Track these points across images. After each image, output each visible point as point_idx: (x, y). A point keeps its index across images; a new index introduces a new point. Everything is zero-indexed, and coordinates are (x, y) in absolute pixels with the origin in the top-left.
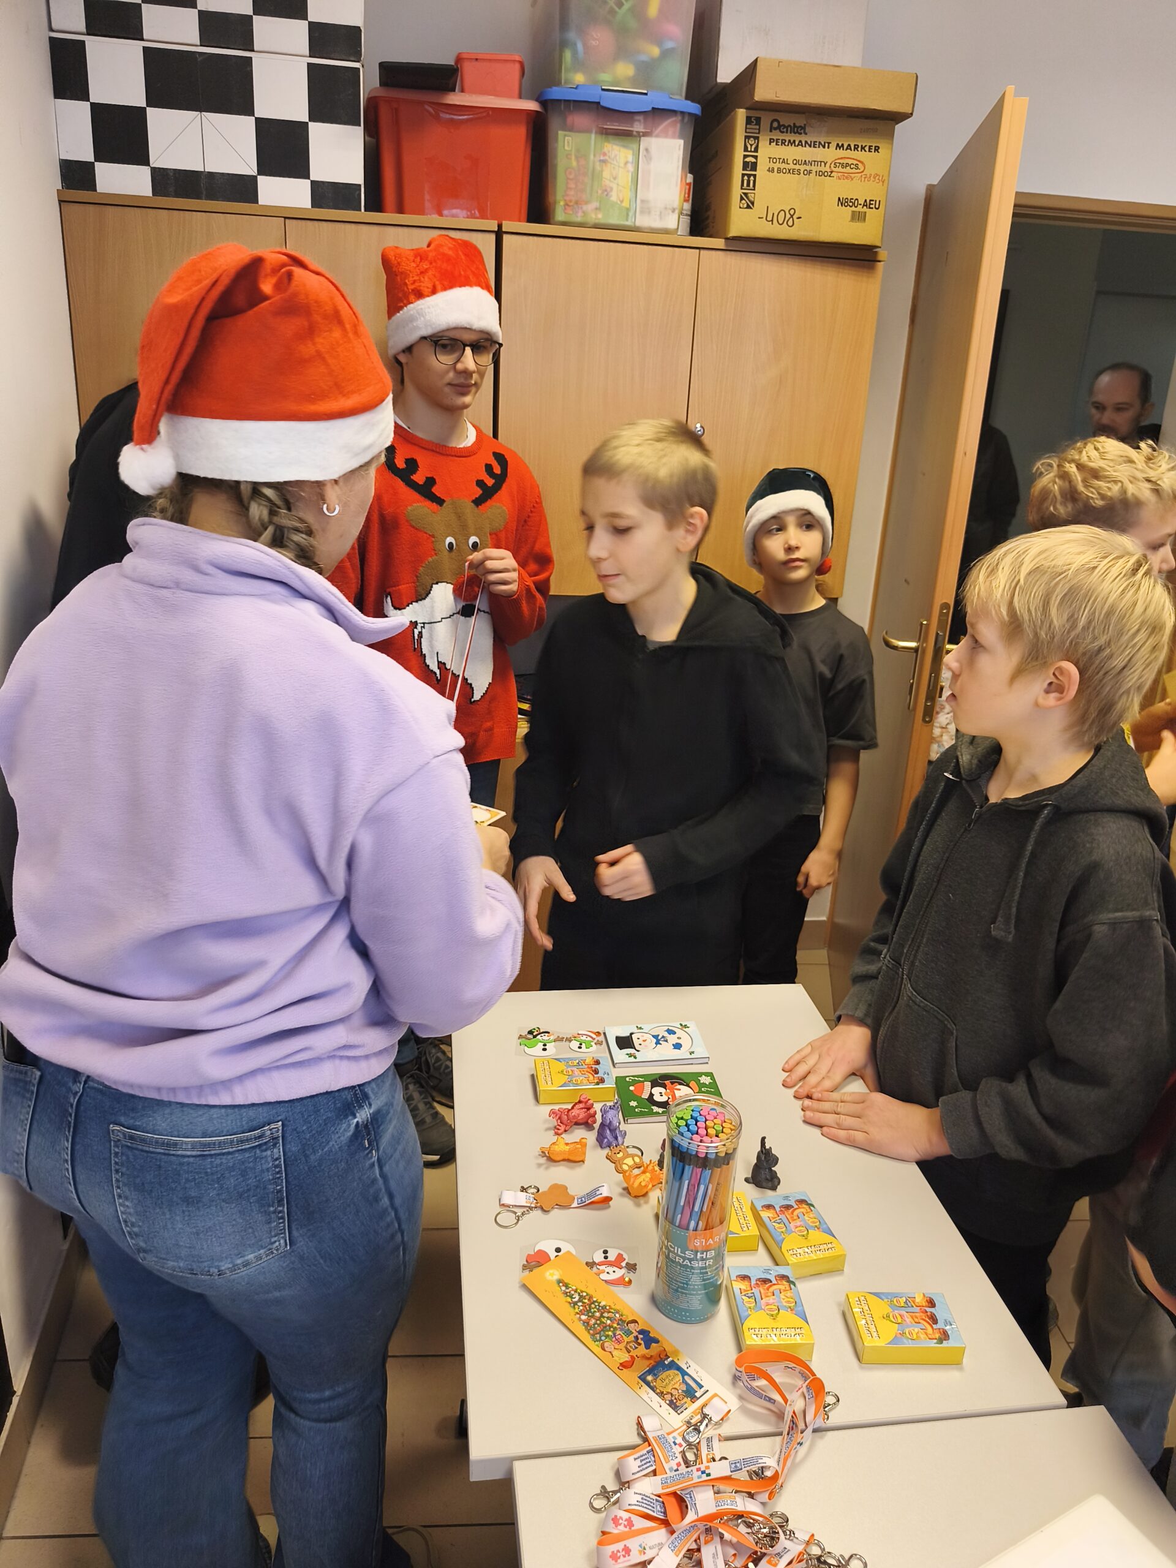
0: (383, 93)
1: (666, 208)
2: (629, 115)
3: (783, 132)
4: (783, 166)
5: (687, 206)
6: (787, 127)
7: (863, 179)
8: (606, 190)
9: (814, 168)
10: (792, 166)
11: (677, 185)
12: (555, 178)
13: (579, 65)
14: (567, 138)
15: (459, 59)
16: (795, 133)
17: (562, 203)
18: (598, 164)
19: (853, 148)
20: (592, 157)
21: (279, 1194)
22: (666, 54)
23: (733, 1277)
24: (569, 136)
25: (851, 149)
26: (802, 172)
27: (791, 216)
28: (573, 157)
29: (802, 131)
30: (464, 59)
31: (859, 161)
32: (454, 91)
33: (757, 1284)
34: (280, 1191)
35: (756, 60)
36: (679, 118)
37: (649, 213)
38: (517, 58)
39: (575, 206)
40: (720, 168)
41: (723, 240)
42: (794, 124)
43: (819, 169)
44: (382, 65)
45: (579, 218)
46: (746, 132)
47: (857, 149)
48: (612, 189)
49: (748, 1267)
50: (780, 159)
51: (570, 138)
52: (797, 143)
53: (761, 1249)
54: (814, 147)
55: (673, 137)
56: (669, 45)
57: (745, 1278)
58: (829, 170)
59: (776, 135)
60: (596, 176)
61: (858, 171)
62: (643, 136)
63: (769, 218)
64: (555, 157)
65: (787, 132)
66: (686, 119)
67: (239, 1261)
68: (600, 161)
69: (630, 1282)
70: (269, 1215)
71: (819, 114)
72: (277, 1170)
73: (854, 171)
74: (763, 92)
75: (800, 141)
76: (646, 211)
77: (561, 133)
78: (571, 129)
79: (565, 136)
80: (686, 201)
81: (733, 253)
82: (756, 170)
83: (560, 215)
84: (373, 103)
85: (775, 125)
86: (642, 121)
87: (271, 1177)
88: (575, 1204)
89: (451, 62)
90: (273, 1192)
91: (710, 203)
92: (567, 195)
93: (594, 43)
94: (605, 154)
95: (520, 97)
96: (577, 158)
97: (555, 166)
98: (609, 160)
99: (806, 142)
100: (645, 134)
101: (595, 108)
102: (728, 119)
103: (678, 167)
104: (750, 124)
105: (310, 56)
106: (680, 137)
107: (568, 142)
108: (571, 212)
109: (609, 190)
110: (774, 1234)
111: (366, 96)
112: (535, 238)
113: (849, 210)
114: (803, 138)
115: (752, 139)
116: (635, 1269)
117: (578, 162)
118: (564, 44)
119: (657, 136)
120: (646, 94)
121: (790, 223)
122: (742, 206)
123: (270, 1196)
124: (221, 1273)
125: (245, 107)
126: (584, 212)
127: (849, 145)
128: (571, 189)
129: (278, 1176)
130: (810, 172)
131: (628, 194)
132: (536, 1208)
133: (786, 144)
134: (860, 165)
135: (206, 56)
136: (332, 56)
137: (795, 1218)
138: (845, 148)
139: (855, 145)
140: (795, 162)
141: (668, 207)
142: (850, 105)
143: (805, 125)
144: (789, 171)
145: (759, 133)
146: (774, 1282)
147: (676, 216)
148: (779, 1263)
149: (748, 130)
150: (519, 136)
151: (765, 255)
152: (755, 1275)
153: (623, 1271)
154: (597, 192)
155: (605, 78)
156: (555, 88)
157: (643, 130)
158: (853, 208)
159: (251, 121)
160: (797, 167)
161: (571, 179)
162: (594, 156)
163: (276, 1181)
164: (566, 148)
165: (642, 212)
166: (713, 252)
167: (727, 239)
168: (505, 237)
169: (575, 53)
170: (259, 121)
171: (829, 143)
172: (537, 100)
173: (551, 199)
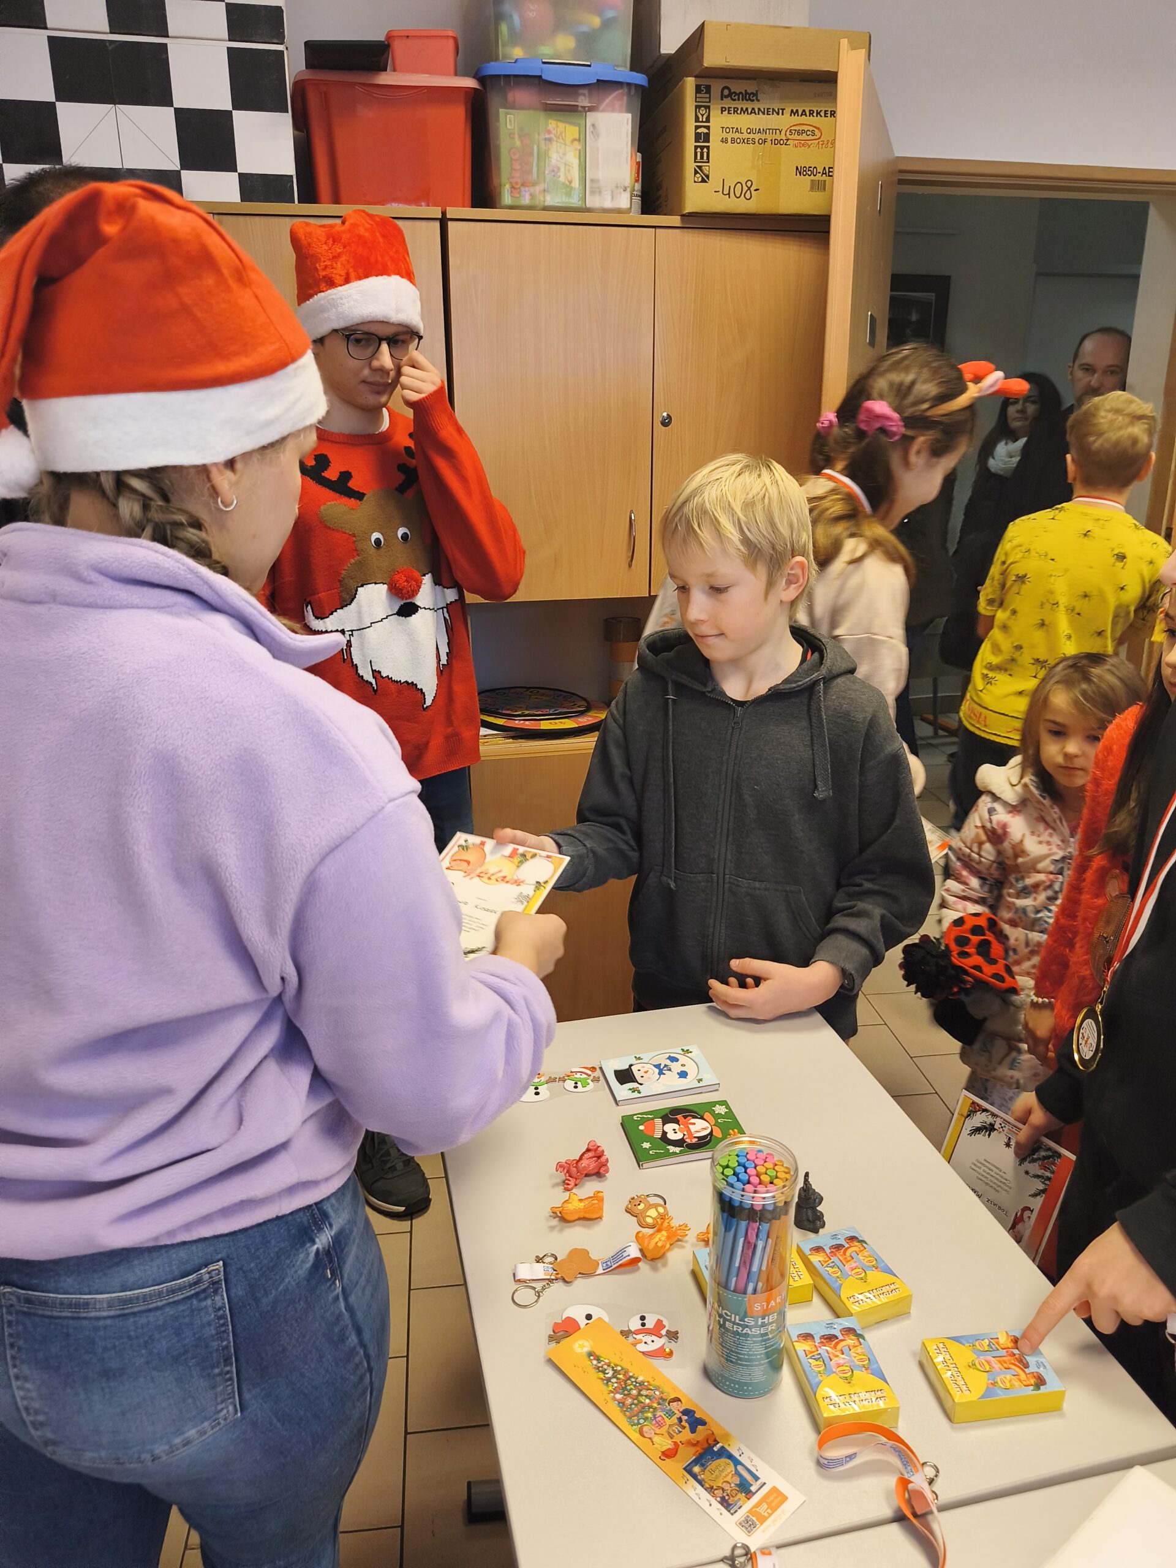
0: (310, 75)
1: (617, 187)
2: (573, 89)
3: (734, 100)
4: (737, 135)
5: (638, 186)
6: (738, 95)
7: (820, 146)
8: (553, 171)
9: (769, 137)
10: (745, 136)
11: (627, 163)
12: (498, 158)
13: (515, 38)
14: (508, 116)
15: (390, 36)
16: (747, 100)
17: (507, 187)
18: (543, 142)
19: (808, 114)
20: (536, 136)
21: (225, 1352)
22: (606, 24)
23: (795, 1338)
24: (511, 114)
25: (806, 115)
26: (757, 141)
27: (748, 189)
28: (517, 136)
29: (754, 98)
30: (394, 36)
31: (815, 127)
32: (386, 70)
33: (822, 1342)
34: (227, 1347)
35: (703, 23)
36: (626, 90)
37: (600, 192)
38: (450, 34)
39: (523, 189)
40: (671, 142)
41: (679, 217)
42: (746, 91)
43: (774, 137)
44: (308, 45)
45: (526, 201)
46: (696, 102)
47: (812, 114)
48: (559, 169)
49: (808, 1323)
50: (733, 128)
51: (512, 116)
52: (749, 111)
53: (816, 1300)
54: (768, 114)
55: (621, 112)
56: (610, 14)
57: (808, 1337)
58: (784, 138)
59: (728, 103)
60: (543, 156)
61: (815, 137)
62: (589, 111)
63: (726, 192)
64: (497, 137)
65: (739, 100)
66: (633, 91)
67: (177, 1441)
68: (545, 139)
69: (671, 1353)
70: (213, 1378)
71: (770, 79)
72: (221, 1322)
73: (810, 137)
74: (713, 57)
75: (753, 109)
76: (597, 191)
77: (502, 111)
78: (513, 107)
79: (507, 114)
80: (637, 181)
81: (690, 230)
82: (709, 142)
83: (507, 198)
84: (300, 86)
85: (726, 92)
86: (587, 95)
87: (214, 1332)
88: (600, 1271)
89: (380, 37)
90: (217, 1350)
91: (661, 181)
92: (513, 177)
93: (531, 14)
94: (549, 132)
95: (456, 74)
96: (520, 137)
97: (498, 147)
98: (555, 139)
99: (759, 109)
100: (591, 109)
101: (536, 82)
102: (675, 90)
103: (627, 143)
104: (700, 93)
105: (230, 40)
106: (628, 111)
107: (510, 121)
108: (518, 196)
109: (556, 169)
110: (828, 1281)
111: (292, 81)
112: (482, 224)
113: (807, 180)
114: (756, 105)
115: (703, 109)
116: (677, 1338)
117: (522, 141)
118: (499, 17)
119: (603, 111)
120: (589, 66)
121: (748, 196)
122: (696, 180)
123: (215, 1355)
124: (155, 1459)
125: (164, 97)
126: (531, 195)
127: (804, 111)
128: (516, 170)
129: (223, 1329)
130: (765, 141)
131: (575, 174)
132: (556, 1280)
133: (739, 112)
134: (817, 132)
135: (117, 44)
136: (253, 39)
137: (849, 1258)
138: (800, 114)
139: (810, 111)
140: (749, 131)
141: (619, 185)
142: (803, 68)
143: (757, 91)
144: (744, 140)
145: (710, 102)
146: (841, 1337)
147: (627, 195)
148: (840, 1315)
149: (698, 100)
150: (457, 116)
151: (724, 231)
152: (819, 1332)
153: (663, 1340)
154: (544, 173)
155: (546, 51)
156: (492, 63)
157: (589, 105)
158: (812, 177)
159: (170, 111)
160: (752, 136)
161: (516, 160)
162: (539, 134)
163: (220, 1335)
164: (509, 127)
165: (592, 192)
166: (670, 231)
167: (683, 216)
168: (450, 223)
169: (511, 29)
170: (179, 112)
171: (783, 110)
172: (474, 77)
173: (495, 182)
